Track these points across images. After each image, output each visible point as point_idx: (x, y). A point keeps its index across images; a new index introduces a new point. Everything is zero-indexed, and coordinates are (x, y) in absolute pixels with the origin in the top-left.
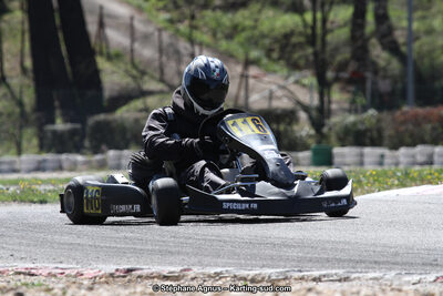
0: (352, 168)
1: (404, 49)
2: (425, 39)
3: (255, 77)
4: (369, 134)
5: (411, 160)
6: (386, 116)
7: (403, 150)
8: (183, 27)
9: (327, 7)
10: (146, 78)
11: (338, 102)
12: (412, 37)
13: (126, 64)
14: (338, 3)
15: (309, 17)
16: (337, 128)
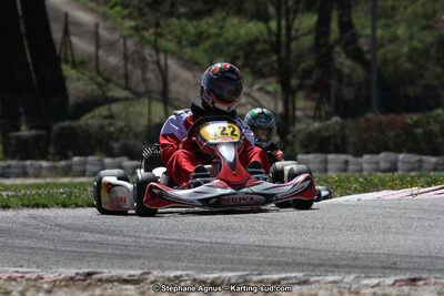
0: (316, 174)
1: (368, 56)
2: (389, 47)
4: (333, 141)
5: (374, 166)
6: (350, 123)
7: (366, 157)
8: (149, 34)
9: (291, 16)
10: (111, 85)
11: (303, 109)
12: (376, 44)
13: (91, 72)
16: (300, 137)
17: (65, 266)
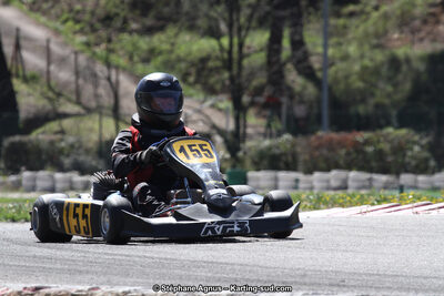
1: (319, 74)
2: (341, 65)
4: (284, 158)
5: (325, 184)
6: (301, 140)
7: (317, 175)
8: (100, 50)
9: (243, 33)
10: (62, 100)
11: (254, 127)
12: (328, 63)
13: (42, 86)
14: (255, 29)
15: (225, 41)
16: (252, 153)
17: (13, 280)
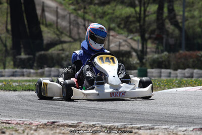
0: (156, 78)
1: (181, 25)
2: (191, 21)
3: (112, 36)
4: (164, 63)
5: (182, 75)
6: (172, 55)
7: (179, 71)
8: (80, 12)
9: (146, 5)
10: (63, 35)
11: (150, 48)
12: (185, 19)
13: (54, 29)
14: (151, 3)
15: (138, 9)
16: (150, 60)
17: (42, 118)
